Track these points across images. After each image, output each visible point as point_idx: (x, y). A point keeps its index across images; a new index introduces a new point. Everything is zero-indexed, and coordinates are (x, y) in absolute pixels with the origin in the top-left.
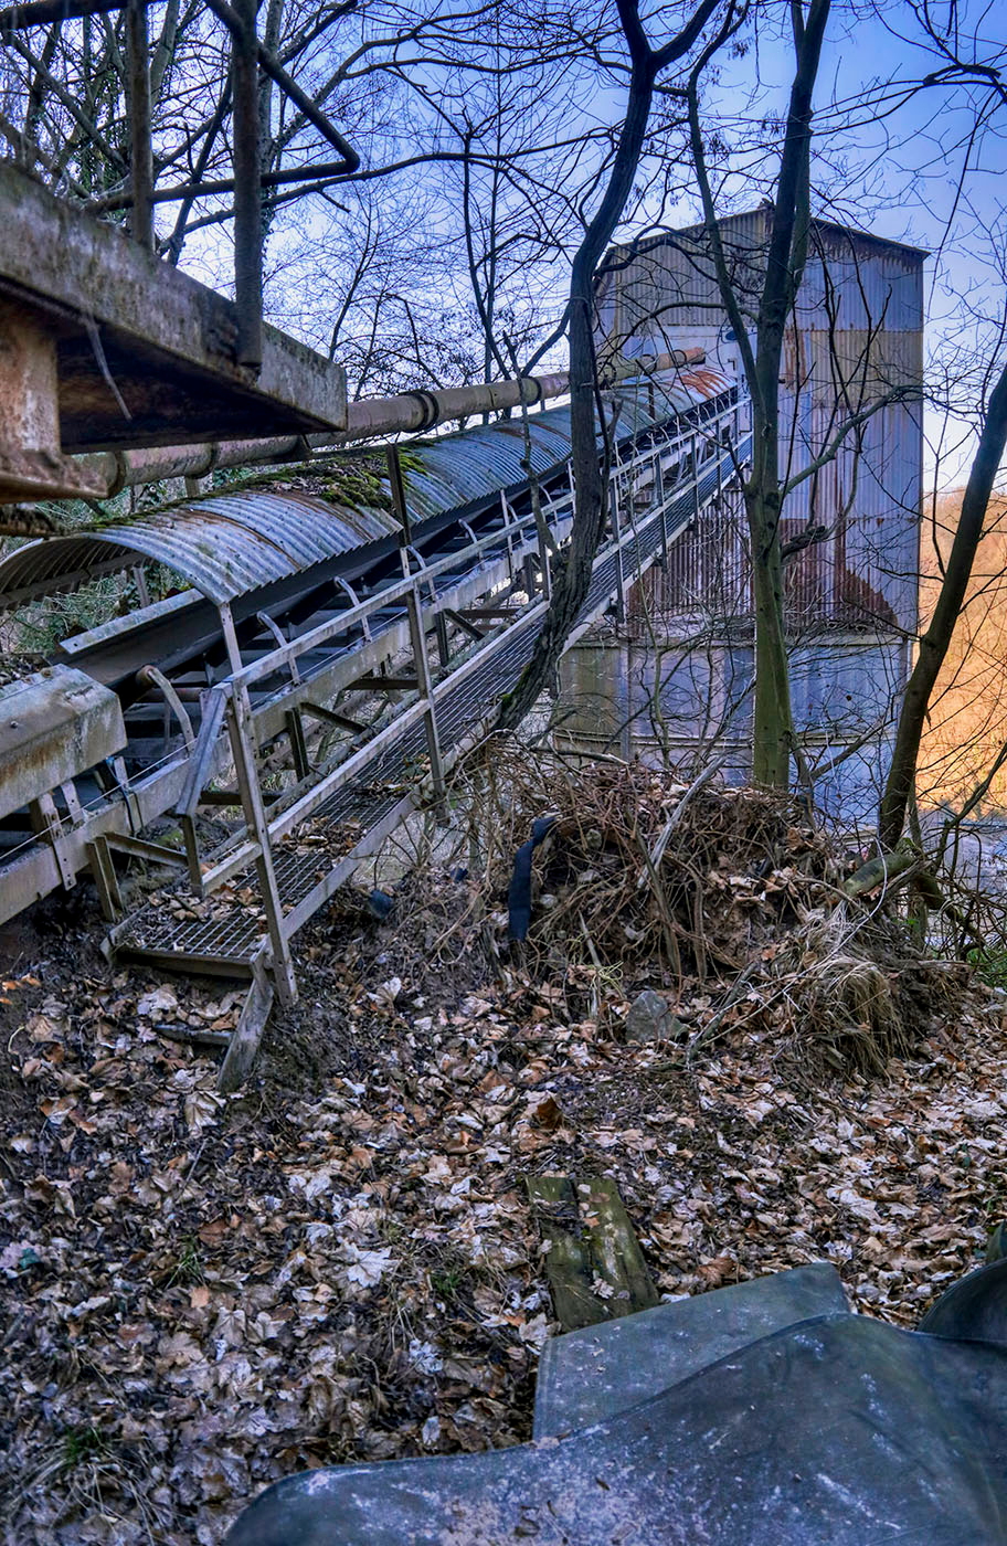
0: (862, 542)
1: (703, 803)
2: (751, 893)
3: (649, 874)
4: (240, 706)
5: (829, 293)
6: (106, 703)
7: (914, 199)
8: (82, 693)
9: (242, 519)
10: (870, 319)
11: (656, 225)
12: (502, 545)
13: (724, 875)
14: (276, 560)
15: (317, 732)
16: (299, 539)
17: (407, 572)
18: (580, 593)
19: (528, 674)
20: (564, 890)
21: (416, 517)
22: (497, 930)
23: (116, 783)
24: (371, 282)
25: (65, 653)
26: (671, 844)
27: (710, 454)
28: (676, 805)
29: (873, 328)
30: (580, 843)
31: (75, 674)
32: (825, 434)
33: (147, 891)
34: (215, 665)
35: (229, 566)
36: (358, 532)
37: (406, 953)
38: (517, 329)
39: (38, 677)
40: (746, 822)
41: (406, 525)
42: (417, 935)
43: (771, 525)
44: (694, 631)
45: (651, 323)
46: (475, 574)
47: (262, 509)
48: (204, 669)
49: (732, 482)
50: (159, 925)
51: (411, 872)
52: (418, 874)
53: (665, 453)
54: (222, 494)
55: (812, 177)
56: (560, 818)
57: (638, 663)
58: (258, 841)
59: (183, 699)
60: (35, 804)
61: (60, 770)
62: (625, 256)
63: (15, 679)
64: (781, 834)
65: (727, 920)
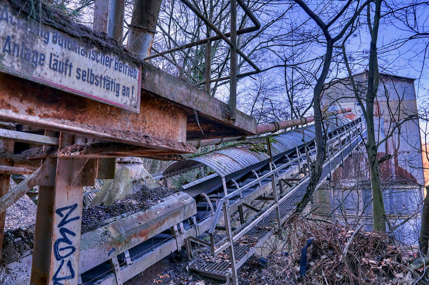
0: (403, 159)
1: (359, 236)
2: (377, 266)
3: (343, 258)
4: (227, 205)
5: (386, 92)
6: (192, 202)
7: (409, 66)
8: (186, 199)
9: (229, 155)
10: (399, 98)
11: (335, 78)
12: (297, 161)
13: (367, 260)
14: (237, 166)
15: (246, 211)
16: (243, 160)
17: (271, 169)
18: (319, 175)
19: (305, 197)
20: (317, 261)
21: (274, 154)
22: (297, 272)
23: (193, 223)
24: (261, 95)
25: (183, 188)
26: (349, 249)
27: (354, 135)
28: (350, 237)
29: (400, 100)
30: (321, 247)
31: (185, 194)
32: (388, 129)
33: (199, 253)
34: (220, 193)
35: (225, 167)
36: (258, 158)
37: (270, 277)
38: (299, 105)
39: (176, 194)
40: (373, 243)
41: (271, 156)
42: (273, 271)
43: (374, 155)
44: (353, 185)
45: (336, 103)
46: (289, 169)
47: (234, 153)
48: (217, 194)
49: (361, 143)
50: (202, 263)
51: (272, 252)
52: (274, 253)
53: (342, 136)
54: (224, 149)
55: (378, 63)
56: (315, 239)
57: (336, 193)
58: (230, 242)
59: (212, 201)
60: (172, 228)
61: (179, 219)
62: (328, 86)
63: (170, 195)
64: (385, 247)
65: (369, 274)
